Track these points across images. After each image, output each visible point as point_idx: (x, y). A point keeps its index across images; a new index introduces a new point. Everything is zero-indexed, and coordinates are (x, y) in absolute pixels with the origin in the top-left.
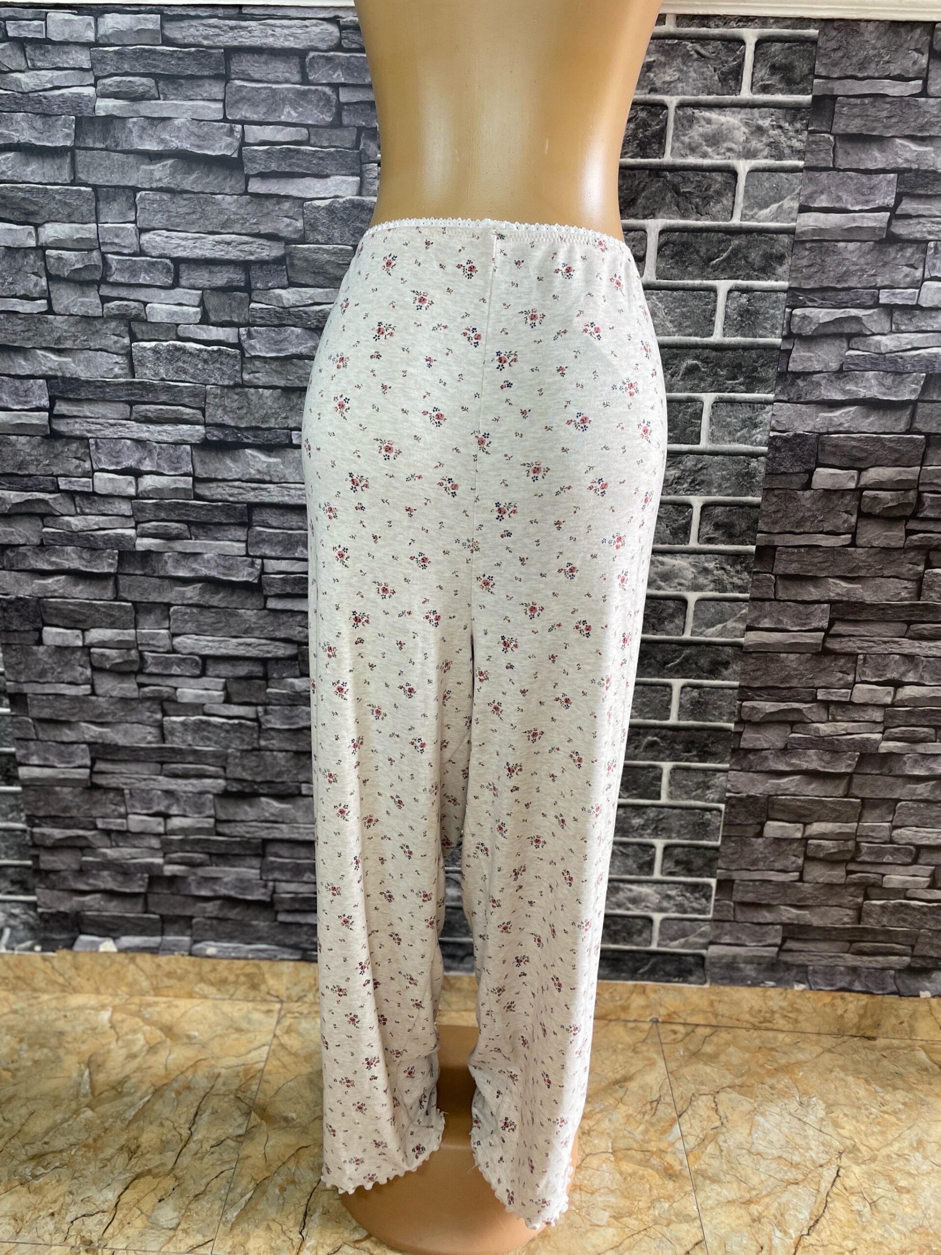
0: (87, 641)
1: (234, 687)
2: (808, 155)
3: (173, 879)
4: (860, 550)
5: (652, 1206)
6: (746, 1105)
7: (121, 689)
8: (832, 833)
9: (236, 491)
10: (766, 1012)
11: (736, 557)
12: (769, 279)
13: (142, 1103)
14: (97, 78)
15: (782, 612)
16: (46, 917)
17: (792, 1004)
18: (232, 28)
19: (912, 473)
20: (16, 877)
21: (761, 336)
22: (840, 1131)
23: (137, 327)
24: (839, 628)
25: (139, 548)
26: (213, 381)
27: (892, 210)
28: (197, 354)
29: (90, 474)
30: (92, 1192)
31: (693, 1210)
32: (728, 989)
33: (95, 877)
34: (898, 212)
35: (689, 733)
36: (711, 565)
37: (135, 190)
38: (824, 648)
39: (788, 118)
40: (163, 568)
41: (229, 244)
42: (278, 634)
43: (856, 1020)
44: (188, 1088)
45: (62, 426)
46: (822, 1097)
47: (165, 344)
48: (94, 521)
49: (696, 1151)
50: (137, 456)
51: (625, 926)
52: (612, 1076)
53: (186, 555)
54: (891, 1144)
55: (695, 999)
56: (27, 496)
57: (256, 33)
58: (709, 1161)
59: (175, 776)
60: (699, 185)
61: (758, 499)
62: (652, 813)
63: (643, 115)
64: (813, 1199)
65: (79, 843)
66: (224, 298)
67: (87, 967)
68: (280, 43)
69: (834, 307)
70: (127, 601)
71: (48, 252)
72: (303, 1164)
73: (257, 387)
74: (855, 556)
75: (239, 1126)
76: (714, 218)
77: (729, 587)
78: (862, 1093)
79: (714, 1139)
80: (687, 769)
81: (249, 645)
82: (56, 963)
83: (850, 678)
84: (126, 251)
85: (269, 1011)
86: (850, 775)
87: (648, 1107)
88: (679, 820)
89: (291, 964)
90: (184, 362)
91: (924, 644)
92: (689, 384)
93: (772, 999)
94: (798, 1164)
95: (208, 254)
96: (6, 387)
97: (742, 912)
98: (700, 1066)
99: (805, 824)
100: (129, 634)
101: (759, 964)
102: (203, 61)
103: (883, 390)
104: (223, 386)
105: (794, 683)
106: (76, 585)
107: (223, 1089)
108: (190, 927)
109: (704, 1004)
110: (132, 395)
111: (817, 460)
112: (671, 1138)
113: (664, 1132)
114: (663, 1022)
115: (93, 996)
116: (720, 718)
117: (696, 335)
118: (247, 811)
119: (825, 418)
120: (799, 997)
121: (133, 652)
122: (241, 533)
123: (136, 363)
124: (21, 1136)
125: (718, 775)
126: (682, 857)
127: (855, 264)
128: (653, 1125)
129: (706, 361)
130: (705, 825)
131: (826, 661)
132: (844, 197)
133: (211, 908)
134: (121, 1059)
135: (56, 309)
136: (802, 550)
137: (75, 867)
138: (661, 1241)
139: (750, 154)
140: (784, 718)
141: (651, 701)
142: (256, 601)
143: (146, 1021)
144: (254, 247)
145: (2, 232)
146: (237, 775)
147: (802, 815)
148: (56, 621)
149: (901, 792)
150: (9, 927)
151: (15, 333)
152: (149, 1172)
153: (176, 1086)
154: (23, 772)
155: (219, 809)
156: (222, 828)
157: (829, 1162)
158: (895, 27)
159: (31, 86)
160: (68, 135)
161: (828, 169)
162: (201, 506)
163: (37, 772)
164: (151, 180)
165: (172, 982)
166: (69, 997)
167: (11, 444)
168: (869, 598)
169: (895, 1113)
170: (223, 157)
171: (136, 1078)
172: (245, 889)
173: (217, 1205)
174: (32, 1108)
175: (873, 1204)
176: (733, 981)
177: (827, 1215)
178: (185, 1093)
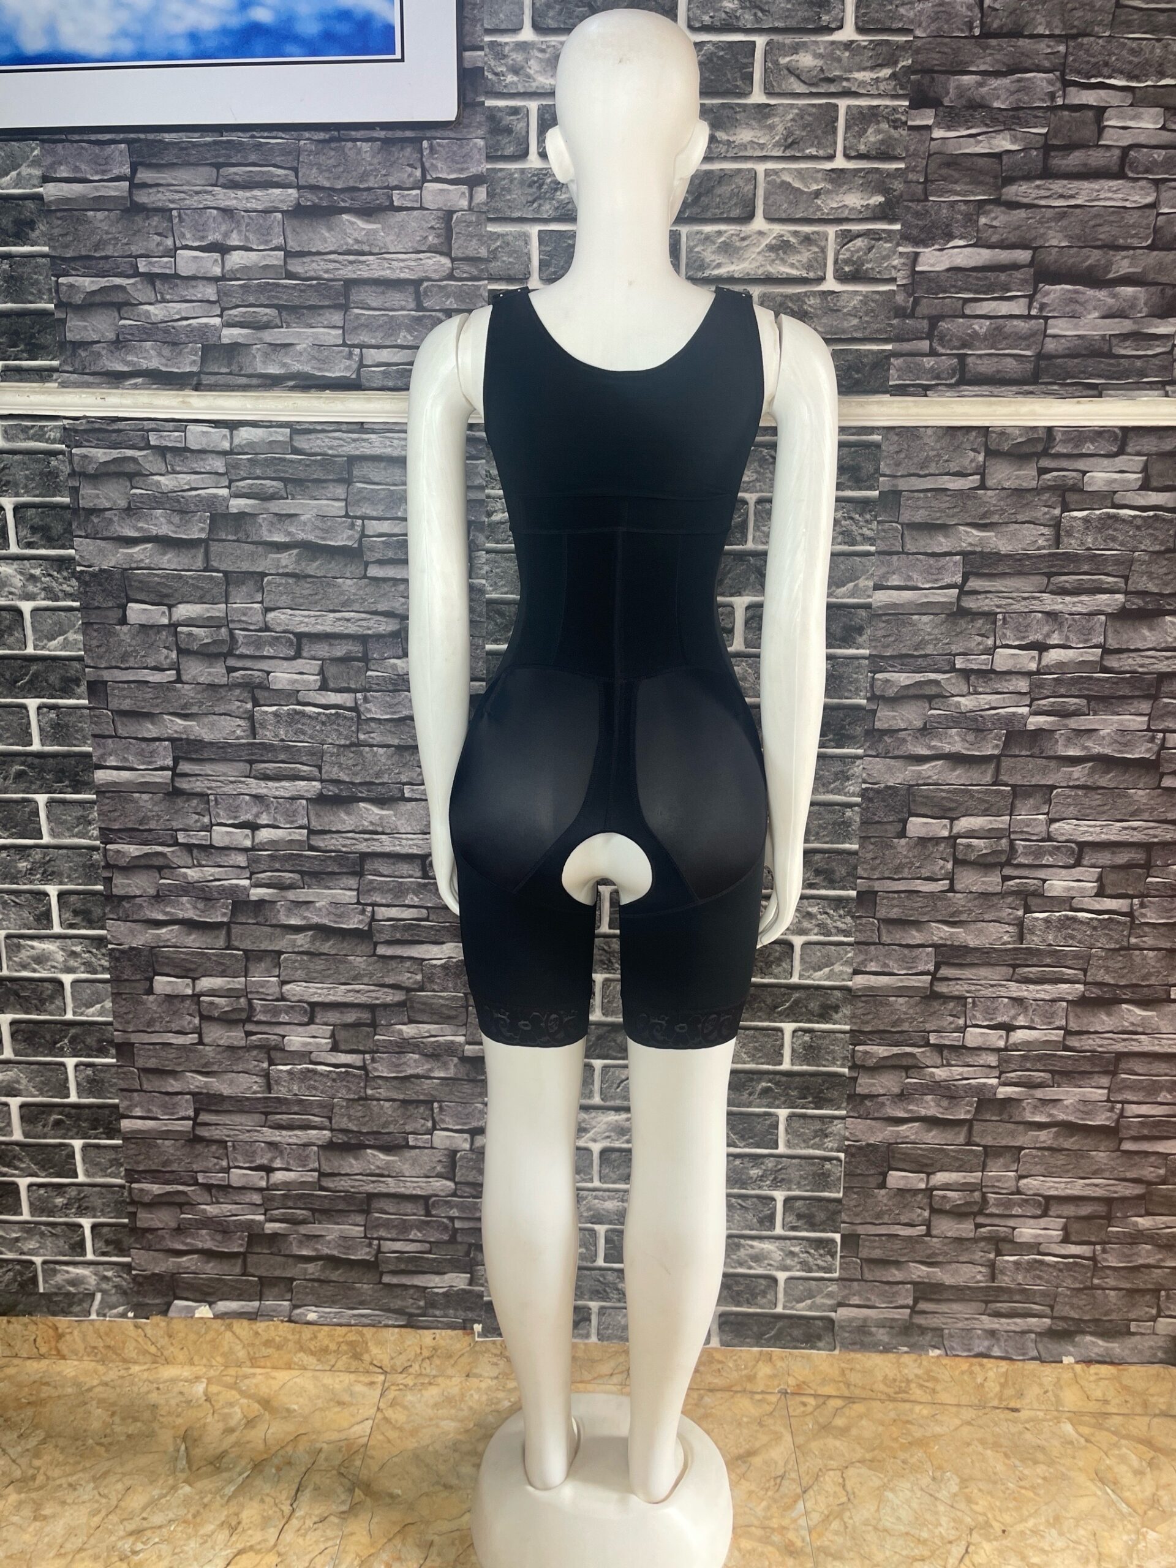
0: (197, 990)
1: (342, 1035)
2: (878, 542)
3: (275, 1236)
4: (959, 896)
6: (875, 1480)
7: (229, 1037)
8: (957, 1183)
9: (349, 842)
10: (901, 1382)
11: (838, 902)
12: (852, 646)
13: (241, 1479)
14: (231, 481)
15: (888, 955)
16: (140, 1280)
18: (354, 440)
19: (1002, 822)
20: (111, 1236)
21: (851, 698)
22: (974, 1507)
23: (259, 694)
24: (944, 972)
25: (253, 898)
26: (330, 741)
27: (961, 587)
28: (316, 717)
29: (208, 828)
32: (859, 1356)
33: (192, 1236)
34: (966, 589)
35: (803, 1079)
36: (814, 910)
37: (263, 575)
38: (932, 991)
39: (859, 509)
40: (276, 917)
41: (348, 620)
42: (389, 980)
43: (997, 1389)
44: (289, 1464)
45: (183, 784)
46: (956, 1471)
47: (286, 708)
48: (209, 872)
49: (820, 1528)
50: (255, 810)
51: (747, 1286)
52: (735, 1450)
53: (298, 904)
54: (1026, 1520)
55: (825, 1367)
56: (146, 849)
57: (376, 444)
58: (832, 1538)
59: (280, 1127)
61: (855, 847)
62: (770, 1163)
65: (178, 1199)
66: (342, 667)
67: (182, 1335)
69: (914, 672)
70: (239, 950)
71: (179, 629)
73: (372, 746)
74: (955, 901)
75: (343, 1502)
77: (833, 931)
78: (1000, 1468)
79: (839, 1515)
80: (804, 1116)
81: (358, 992)
82: (149, 1332)
83: (961, 1022)
84: (252, 627)
85: (372, 1383)
86: (969, 1123)
87: (772, 1483)
88: (799, 1170)
89: (396, 1330)
90: (303, 724)
91: (1032, 987)
93: (906, 1366)
94: (926, 1541)
95: (329, 629)
96: (132, 749)
97: (870, 1269)
98: (830, 1440)
99: (929, 1174)
100: (239, 982)
101: (892, 1328)
102: (328, 467)
103: (967, 745)
104: (340, 746)
105: (905, 1027)
106: (190, 934)
107: (326, 1464)
108: (291, 1290)
109: (834, 1372)
110: (253, 754)
111: (909, 810)
112: (794, 1514)
113: (787, 1508)
114: (793, 1394)
115: (187, 1368)
116: (834, 1064)
118: (352, 1164)
119: (914, 771)
120: (935, 1363)
121: (243, 1000)
122: (353, 882)
123: (257, 726)
124: (118, 1510)
125: (836, 1122)
126: (804, 1210)
127: (930, 634)
128: (775, 1501)
130: (825, 1175)
131: (936, 1005)
132: (915, 576)
133: (312, 1268)
134: (218, 1433)
135: (185, 678)
136: (903, 895)
137: (174, 1225)
140: (898, 1063)
141: (762, 1046)
142: (365, 948)
143: (242, 1393)
144: (371, 623)
145: (136, 612)
146: (343, 1126)
147: (924, 1165)
148: (167, 970)
149: (1024, 1139)
150: (100, 1291)
151: (144, 700)
152: (251, 1548)
153: (276, 1461)
154: (126, 1124)
155: (323, 1162)
156: (326, 1182)
157: (959, 1538)
158: (952, 431)
159: (170, 487)
160: (203, 529)
161: (898, 553)
162: (315, 857)
163: (139, 1124)
164: (278, 567)
165: (270, 1351)
166: (161, 1369)
167: (133, 801)
168: (972, 941)
169: (1033, 1488)
170: (344, 547)
171: (234, 1453)
172: (348, 1248)
174: (129, 1483)
176: (864, 1347)
178: (288, 1468)
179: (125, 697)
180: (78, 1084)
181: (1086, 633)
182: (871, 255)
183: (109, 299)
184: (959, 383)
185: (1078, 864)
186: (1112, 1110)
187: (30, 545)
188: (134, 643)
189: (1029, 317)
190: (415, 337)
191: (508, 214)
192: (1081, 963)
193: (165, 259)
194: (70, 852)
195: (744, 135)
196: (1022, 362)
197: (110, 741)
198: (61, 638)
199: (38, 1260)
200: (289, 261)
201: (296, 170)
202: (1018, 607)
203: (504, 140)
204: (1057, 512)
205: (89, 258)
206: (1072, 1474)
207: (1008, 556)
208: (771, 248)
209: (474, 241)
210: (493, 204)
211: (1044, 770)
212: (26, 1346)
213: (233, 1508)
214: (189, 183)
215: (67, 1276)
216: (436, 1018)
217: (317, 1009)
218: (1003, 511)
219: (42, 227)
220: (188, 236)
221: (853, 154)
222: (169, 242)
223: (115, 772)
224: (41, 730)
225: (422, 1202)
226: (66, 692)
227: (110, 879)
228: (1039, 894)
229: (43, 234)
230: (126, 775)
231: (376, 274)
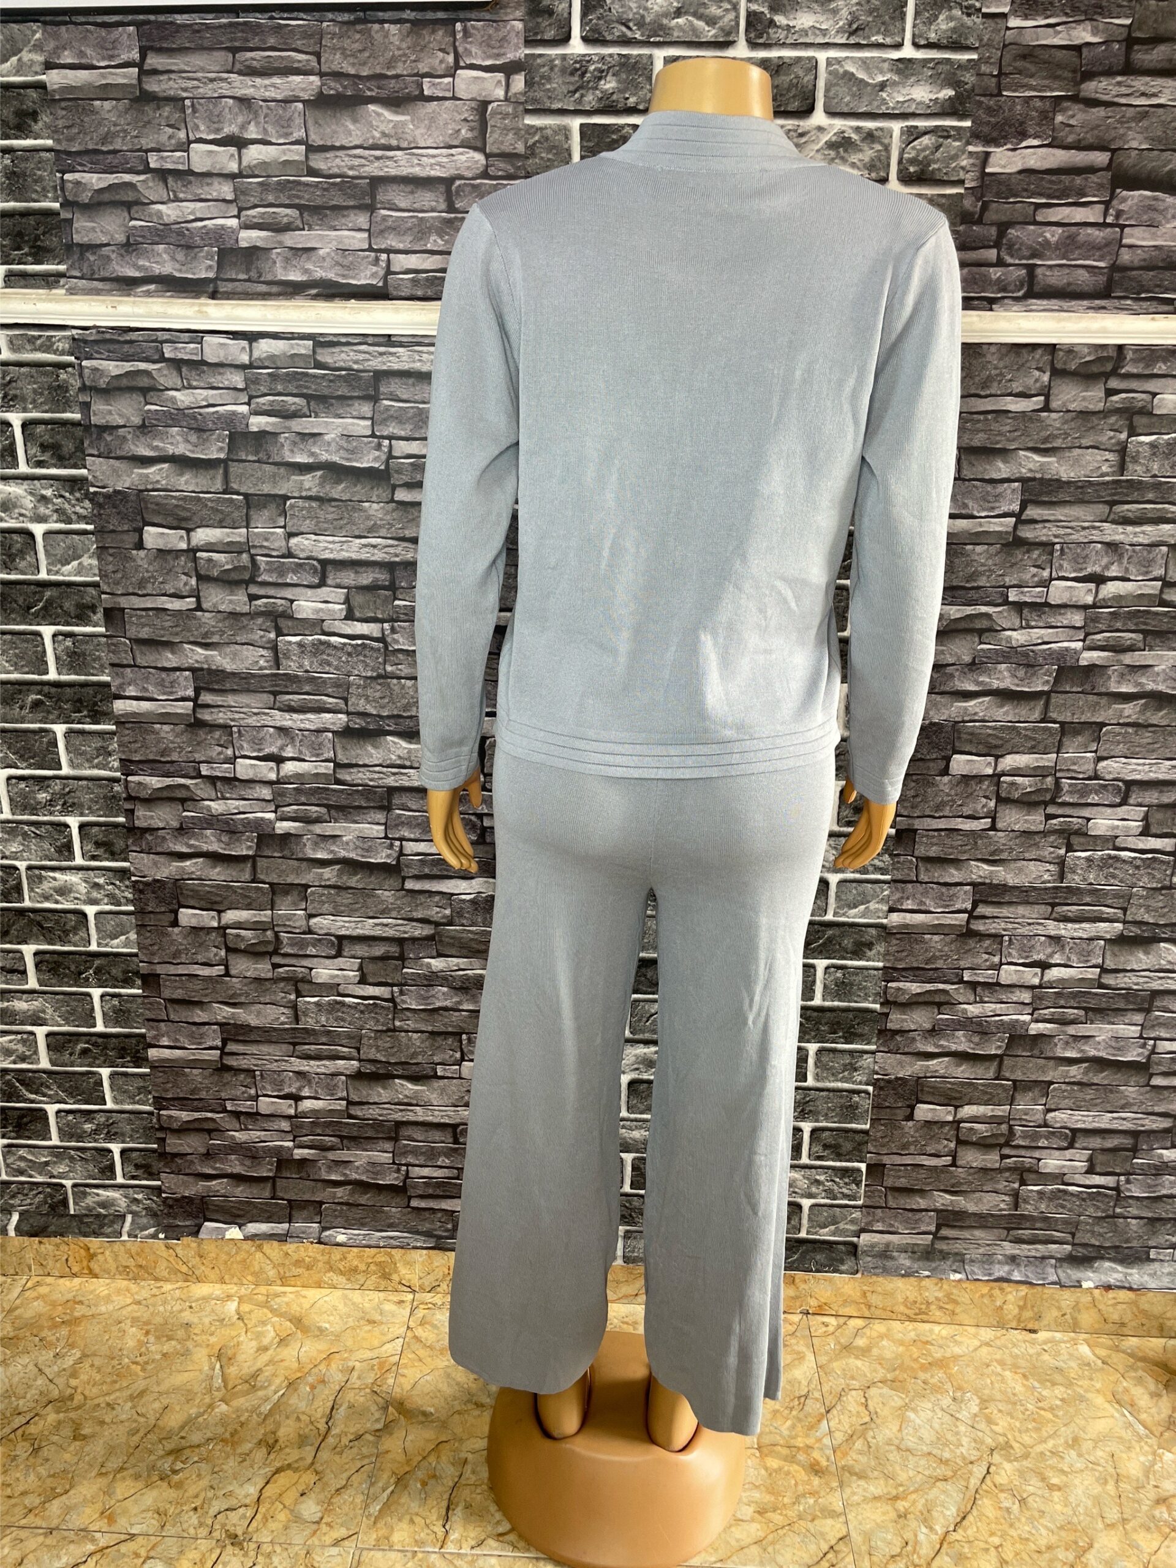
0: (223, 922)
1: (370, 968)
3: (303, 1161)
4: (1000, 834)
5: (797, 1500)
6: (897, 1400)
7: (256, 969)
8: (985, 1116)
9: (376, 776)
10: (922, 1304)
13: (276, 1397)
14: (251, 398)
15: (925, 893)
16: (170, 1202)
17: (948, 1295)
18: (381, 354)
19: (1048, 760)
20: (140, 1161)
22: (994, 1427)
23: (282, 623)
24: (982, 910)
25: (278, 831)
26: (356, 672)
27: (1018, 516)
28: (341, 648)
29: (232, 760)
30: (234, 1487)
31: (838, 1506)
32: (880, 1279)
33: (222, 1161)
34: (1023, 517)
35: (834, 1014)
37: (286, 498)
38: (968, 929)
40: (302, 850)
41: (374, 546)
42: (418, 915)
43: (1016, 1311)
44: (323, 1382)
45: (206, 716)
46: (976, 1392)
47: (310, 638)
48: (233, 805)
49: (844, 1447)
50: (279, 743)
53: (325, 838)
54: (1045, 1442)
55: (847, 1289)
56: (169, 781)
57: (404, 359)
58: (856, 1458)
59: (308, 1057)
64: (962, 1496)
65: (206, 1126)
66: (368, 596)
67: (213, 1255)
68: (426, 368)
69: (965, 604)
70: (264, 883)
71: (199, 554)
72: (444, 1458)
73: (399, 678)
74: (996, 839)
75: (377, 1420)
77: (871, 869)
78: (1019, 1388)
79: (863, 1435)
80: (833, 1051)
81: (386, 925)
82: (180, 1251)
83: (996, 959)
84: (274, 553)
85: (401, 1302)
86: (1000, 1058)
87: (796, 1402)
88: (826, 1103)
89: (425, 1252)
90: (329, 655)
91: (1070, 925)
93: (927, 1289)
94: (947, 1461)
95: (354, 556)
96: (152, 679)
97: (894, 1198)
98: (851, 1360)
99: (956, 1107)
100: (265, 915)
101: (913, 1252)
102: (353, 383)
103: (1016, 681)
104: (367, 678)
105: (939, 964)
106: (215, 867)
107: (358, 1384)
108: (320, 1213)
109: (856, 1295)
110: (276, 685)
111: (954, 747)
112: (818, 1434)
113: (812, 1427)
114: (815, 1314)
115: (218, 1286)
116: (865, 1000)
118: (380, 1093)
119: (961, 707)
120: (955, 1286)
121: (269, 934)
122: (380, 816)
123: (280, 655)
124: (156, 1431)
125: (865, 1056)
126: (830, 1141)
127: (983, 565)
128: (800, 1420)
130: (853, 1108)
131: (972, 943)
132: (970, 504)
133: (341, 1193)
134: (252, 1351)
135: (205, 606)
136: (943, 833)
137: (203, 1150)
138: (805, 1536)
140: (931, 999)
142: (394, 882)
143: (275, 1312)
144: (399, 550)
145: (153, 536)
146: (371, 1057)
147: (953, 1098)
148: (192, 903)
149: (1053, 1074)
150: (131, 1212)
151: (163, 629)
152: (289, 1466)
153: (310, 1379)
154: (153, 1053)
155: (351, 1090)
156: (354, 1111)
158: (1017, 348)
159: (187, 403)
160: (221, 449)
162: (342, 791)
163: (167, 1053)
164: (301, 489)
165: (300, 1271)
166: (193, 1287)
167: (154, 732)
168: (1012, 880)
169: (1052, 1409)
170: (371, 469)
171: (268, 1371)
172: (377, 1173)
173: (359, 1499)
174: (165, 1402)
175: (1023, 1501)
176: (886, 1271)
177: (975, 1512)
178: (320, 1387)
179: (144, 625)
180: (104, 1014)
181: (1146, 565)
182: (938, 155)
183: (118, 197)
184: (1026, 297)
185: (1124, 802)
186: (1144, 1046)
187: (40, 464)
188: (151, 568)
189: (1105, 225)
190: (446, 242)
191: (548, 105)
192: (1121, 902)
193: (178, 154)
194: (90, 784)
195: (804, 20)
196: (1095, 274)
197: (129, 670)
198: (75, 563)
199: (68, 1183)
200: (311, 156)
201: (318, 55)
202: (1077, 537)
203: (545, 22)
204: (1123, 436)
205: (96, 152)
206: (1089, 1395)
207: (1069, 483)
208: (831, 145)
209: (511, 136)
210: (530, 94)
211: (1095, 707)
212: (58, 1265)
213: (270, 1426)
214: (203, 70)
215: (97, 1199)
216: (465, 952)
217: (345, 942)
218: (1067, 435)
219: (45, 118)
220: (202, 128)
221: (922, 42)
222: (182, 135)
223: (135, 702)
224: (57, 658)
225: (450, 1130)
226: (82, 617)
227: (132, 811)
228: (1082, 833)
229: (47, 126)
230: (145, 706)
231: (405, 171)
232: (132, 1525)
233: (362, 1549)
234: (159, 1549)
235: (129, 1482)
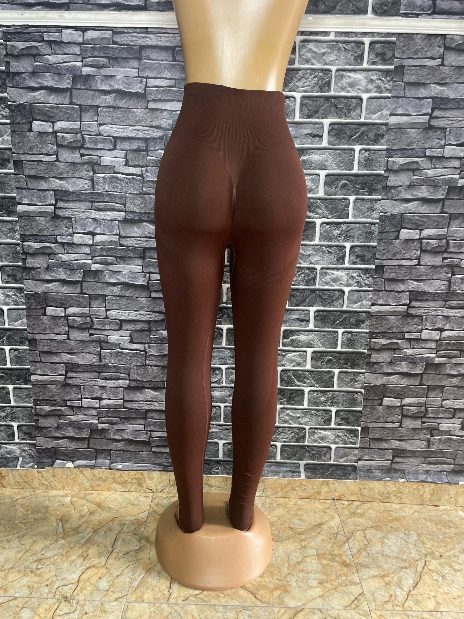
0: (67, 313)
1: (135, 335)
2: (393, 91)
3: (103, 430)
4: (422, 267)
5: (338, 577)
6: (379, 535)
7: (82, 336)
8: (414, 403)
9: (138, 242)
10: (386, 494)
11: (366, 271)
12: (378, 145)
13: (88, 536)
14: (83, 58)
15: (388, 296)
16: (40, 451)
17: (399, 489)
18: (143, 37)
19: (444, 231)
20: (26, 431)
21: (375, 170)
22: (425, 545)
23: (96, 167)
24: (414, 304)
25: (93, 269)
26: (130, 192)
27: (430, 115)
28: (123, 180)
29: (72, 235)
30: (66, 575)
31: (357, 580)
32: (368, 482)
33: (65, 430)
34: (433, 116)
35: (346, 355)
36: (355, 275)
37: (98, 107)
38: (407, 313)
39: (384, 75)
40: (104, 278)
41: (139, 130)
42: (156, 309)
43: (429, 497)
44: (111, 530)
45: (60, 213)
46: (415, 531)
47: (108, 175)
48: (72, 256)
49: (357, 555)
50: (94, 226)
51: (318, 451)
52: (315, 523)
53: (114, 272)
54: (449, 551)
55: (352, 487)
56: (42, 245)
57: (153, 40)
58: (363, 558)
59: (105, 379)
60: (346, 104)
61: (375, 244)
62: (330, 395)
63: (321, 74)
64: (414, 575)
65: (58, 413)
66: (136, 154)
67: (59, 476)
68: (163, 44)
69: (407, 157)
70: (86, 294)
71: (58, 134)
73: (149, 194)
74: (420, 270)
75: (136, 546)
76: (353, 119)
77: (363, 285)
78: (434, 529)
79: (365, 549)
80: (346, 372)
81: (142, 315)
82: (44, 475)
83: (420, 327)
84: (93, 134)
85: (147, 497)
86: (421, 375)
87: (333, 536)
88: (343, 398)
89: (158, 472)
90: (117, 183)
91: (453, 311)
92: (343, 191)
93: (389, 487)
94: (406, 560)
95: (129, 135)
96: (35, 195)
97: (373, 443)
98: (356, 519)
99: (402, 399)
100: (86, 310)
101: (382, 470)
102: (130, 51)
103: (429, 194)
104: (134, 194)
105: (394, 330)
106: (64, 287)
107: (127, 530)
108: (110, 455)
109: (356, 490)
110: (93, 198)
111: (401, 226)
112: (344, 549)
113: (341, 546)
115: (61, 491)
116: (361, 348)
117: (346, 170)
118: (139, 396)
119: (404, 207)
120: (401, 485)
121: (88, 319)
122: (140, 262)
123: (95, 184)
124: (30, 551)
125: (361, 375)
126: (344, 416)
127: (415, 138)
128: (335, 544)
129: (350, 181)
130: (355, 400)
131: (409, 320)
132: (409, 109)
133: (120, 445)
134: (77, 517)
135: (60, 159)
136: (396, 267)
137: (56, 425)
138: (343, 593)
139: (367, 91)
140: (390, 347)
141: (328, 340)
142: (146, 294)
143: (88, 501)
144: (150, 132)
145: (37, 125)
146: (135, 378)
147: (400, 395)
148: (52, 304)
149: (446, 382)
150: (22, 456)
151: (41, 170)
152: (94, 566)
153: (104, 529)
154: (33, 378)
155: (125, 395)
156: (127, 405)
157: (421, 559)
158: (429, 37)
159: (54, 61)
160: (69, 83)
161: (402, 97)
162: (123, 249)
163: (40, 378)
164: (105, 103)
165: (101, 483)
166: (50, 492)
167: (36, 221)
168: (427, 289)
169: (450, 538)
170: (137, 93)
171: (84, 526)
172: (136, 435)
173: (127, 580)
174: (35, 539)
175: (443, 577)
176: (370, 478)
177: (421, 581)
178: (110, 531)
179: (32, 169)
180: (11, 359)
184: (432, 13)
188: (36, 141)
194: (6, 246)
197: (24, 191)
198: (1, 139)
202: (457, 125)
207: (453, 99)
213: (85, 549)
215: (6, 450)
218: (452, 77)
223: (27, 206)
226: (4, 166)
227: (25, 259)
228: (458, 266)
230: (32, 208)
232: (16, 593)
233: (129, 602)
234: (28, 604)
235: (16, 574)
